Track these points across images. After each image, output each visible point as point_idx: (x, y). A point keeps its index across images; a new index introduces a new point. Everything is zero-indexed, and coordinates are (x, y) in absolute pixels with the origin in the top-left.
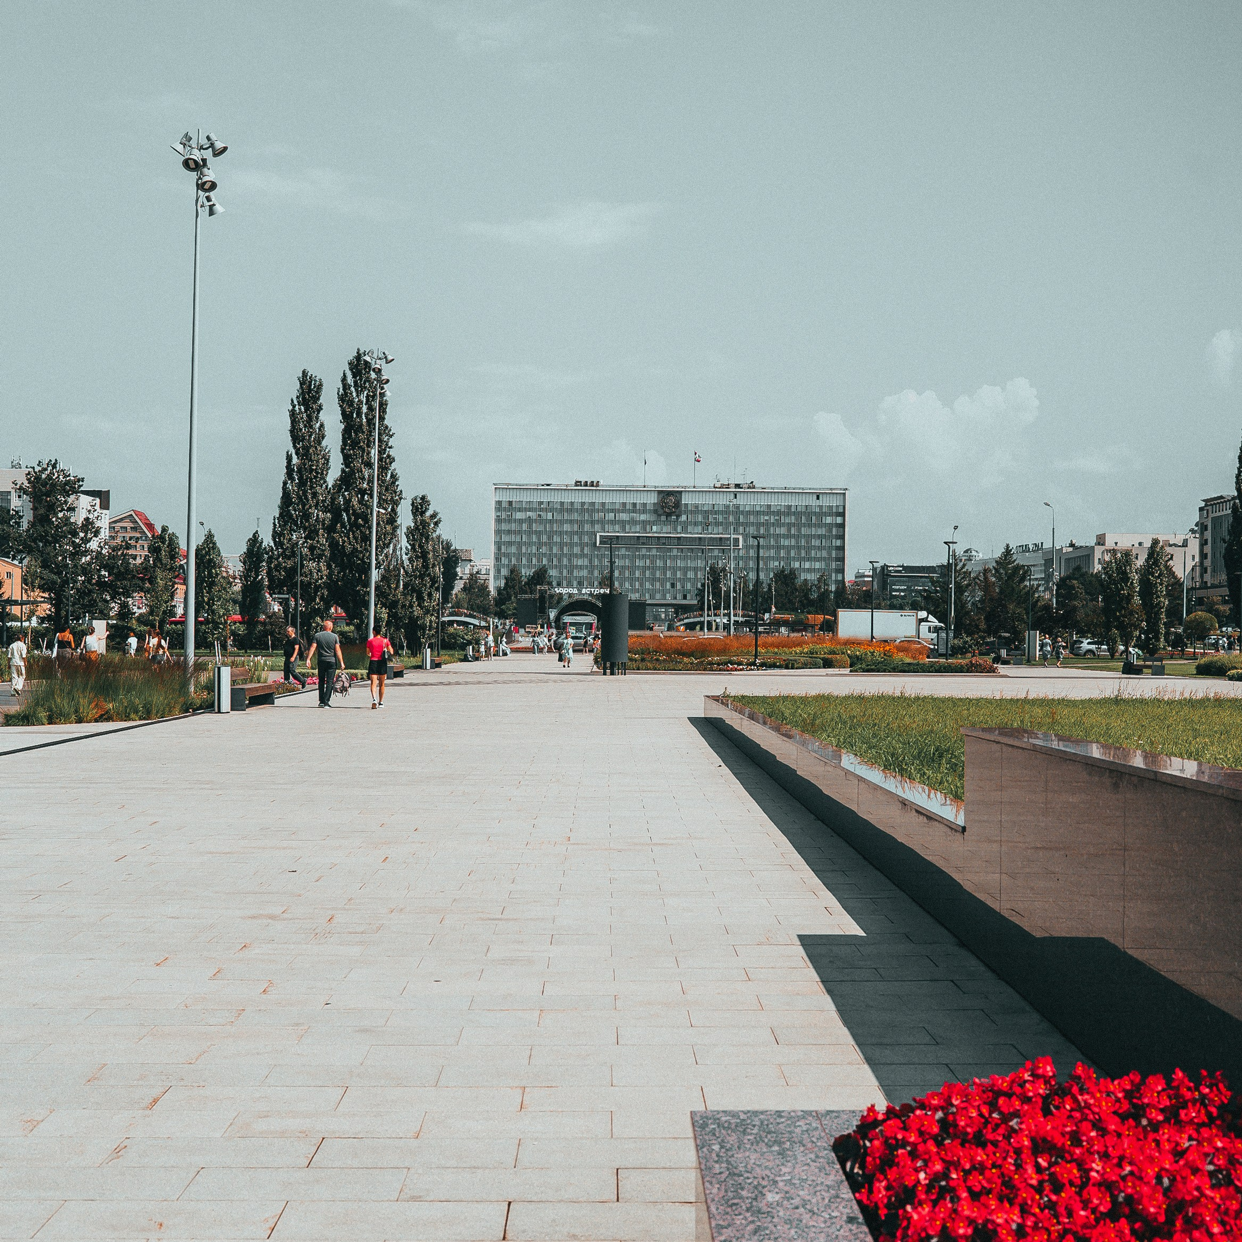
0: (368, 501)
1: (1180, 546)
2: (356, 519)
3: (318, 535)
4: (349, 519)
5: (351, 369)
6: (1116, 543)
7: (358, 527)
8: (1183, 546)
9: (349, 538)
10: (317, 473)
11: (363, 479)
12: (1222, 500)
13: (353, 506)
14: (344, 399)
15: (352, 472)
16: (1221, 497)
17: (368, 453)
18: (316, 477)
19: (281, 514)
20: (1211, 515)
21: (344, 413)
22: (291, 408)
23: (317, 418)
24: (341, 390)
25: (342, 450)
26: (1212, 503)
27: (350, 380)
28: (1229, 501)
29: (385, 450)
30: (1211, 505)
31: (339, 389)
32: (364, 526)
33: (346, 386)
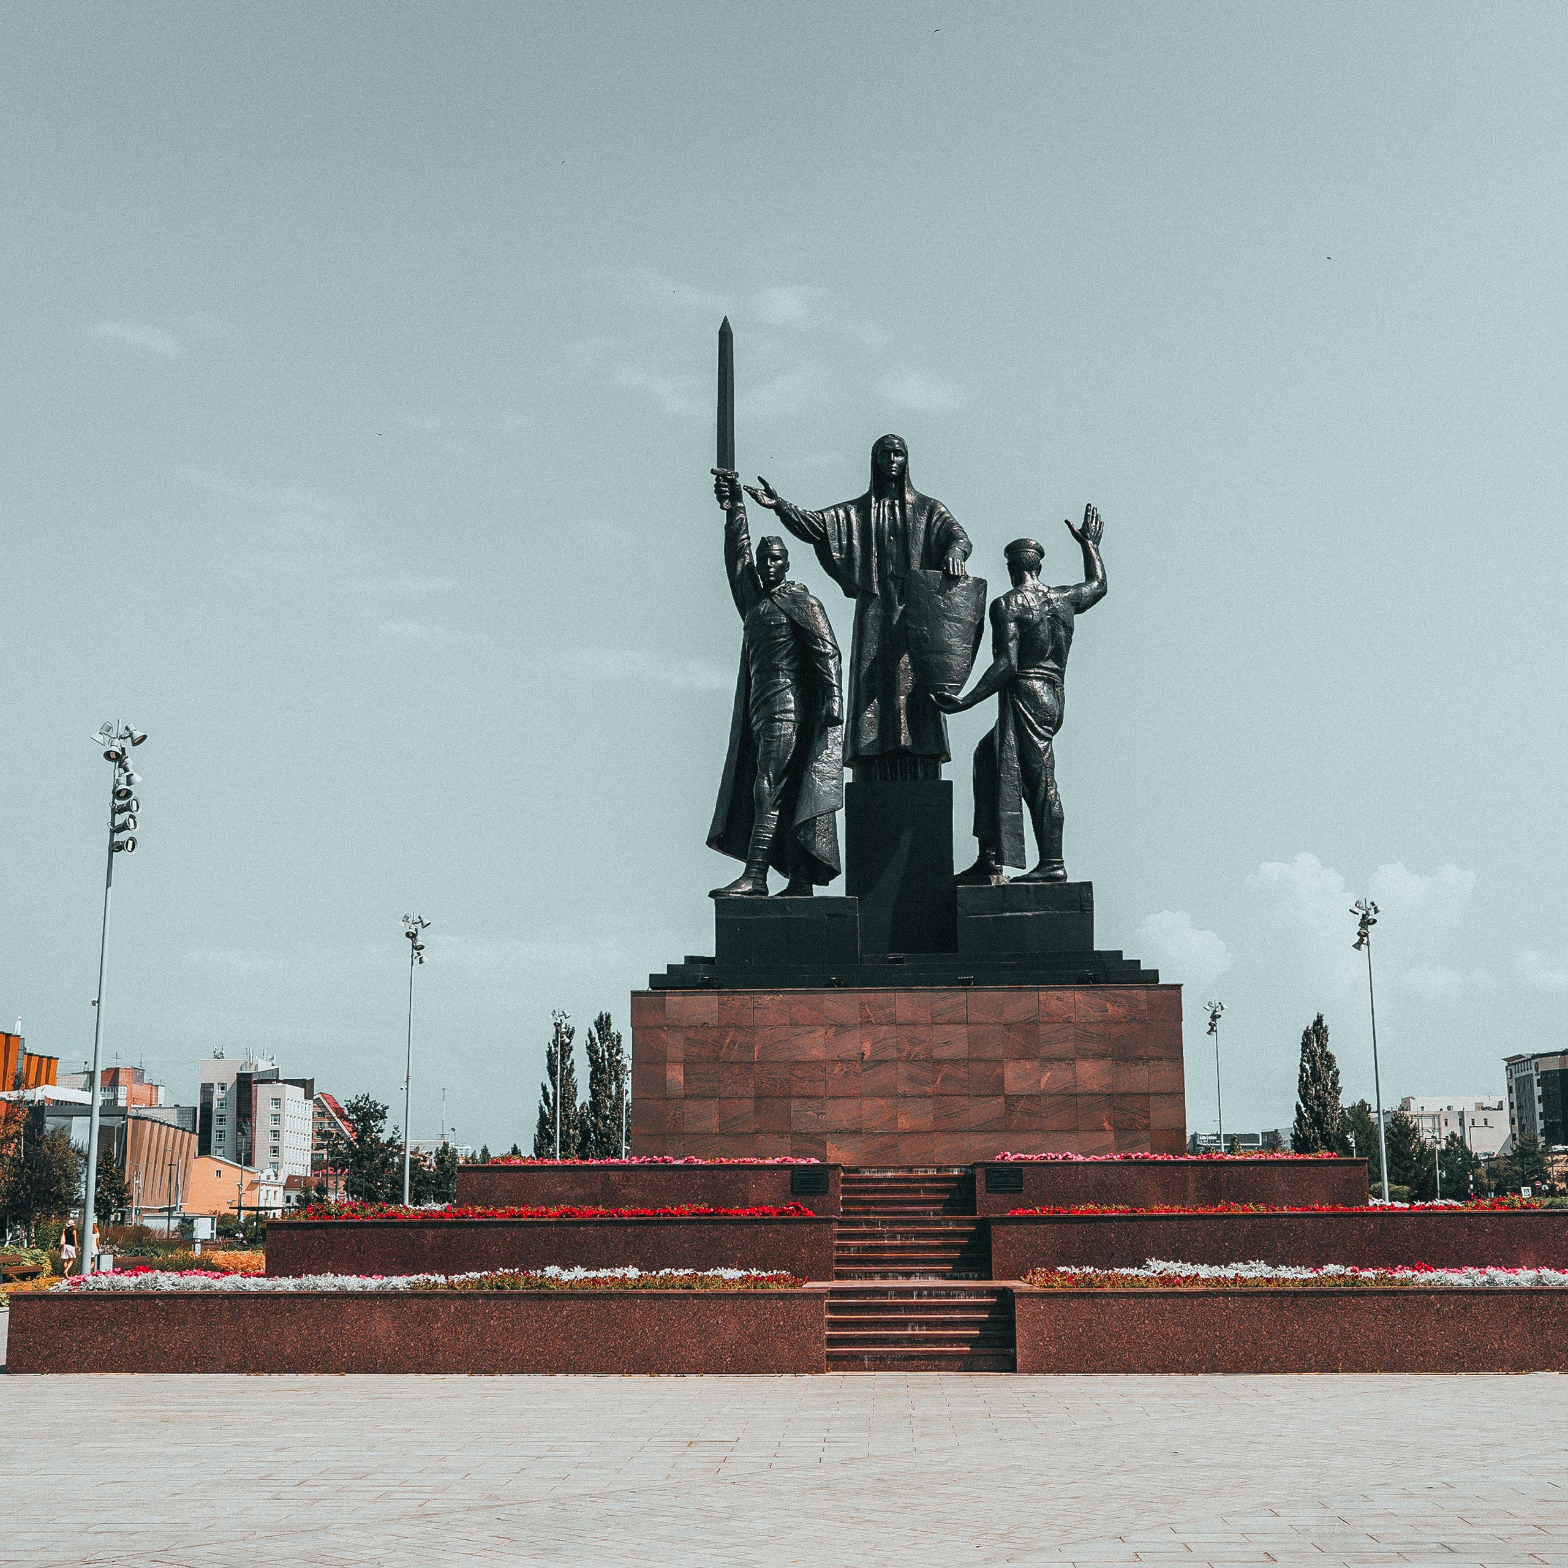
0: (610, 1124)
1: (1495, 1109)
2: (602, 1138)
3: (570, 1148)
4: (597, 1138)
5: (596, 1026)
6: (1422, 1108)
7: (603, 1143)
8: (1498, 1109)
9: (596, 1152)
10: (569, 1099)
11: (606, 1108)
12: (1523, 1059)
13: (600, 1128)
14: (591, 1049)
15: (599, 1103)
16: (1520, 1056)
17: (610, 1088)
18: (568, 1103)
19: (539, 1132)
20: (1515, 1076)
21: (591, 1059)
22: (548, 1049)
23: (569, 1056)
24: (589, 1041)
25: (591, 1087)
26: (1514, 1062)
27: (595, 1034)
28: (1529, 1060)
29: (621, 1086)
30: (1514, 1064)
31: (586, 1041)
32: (607, 1143)
33: (592, 1039)
